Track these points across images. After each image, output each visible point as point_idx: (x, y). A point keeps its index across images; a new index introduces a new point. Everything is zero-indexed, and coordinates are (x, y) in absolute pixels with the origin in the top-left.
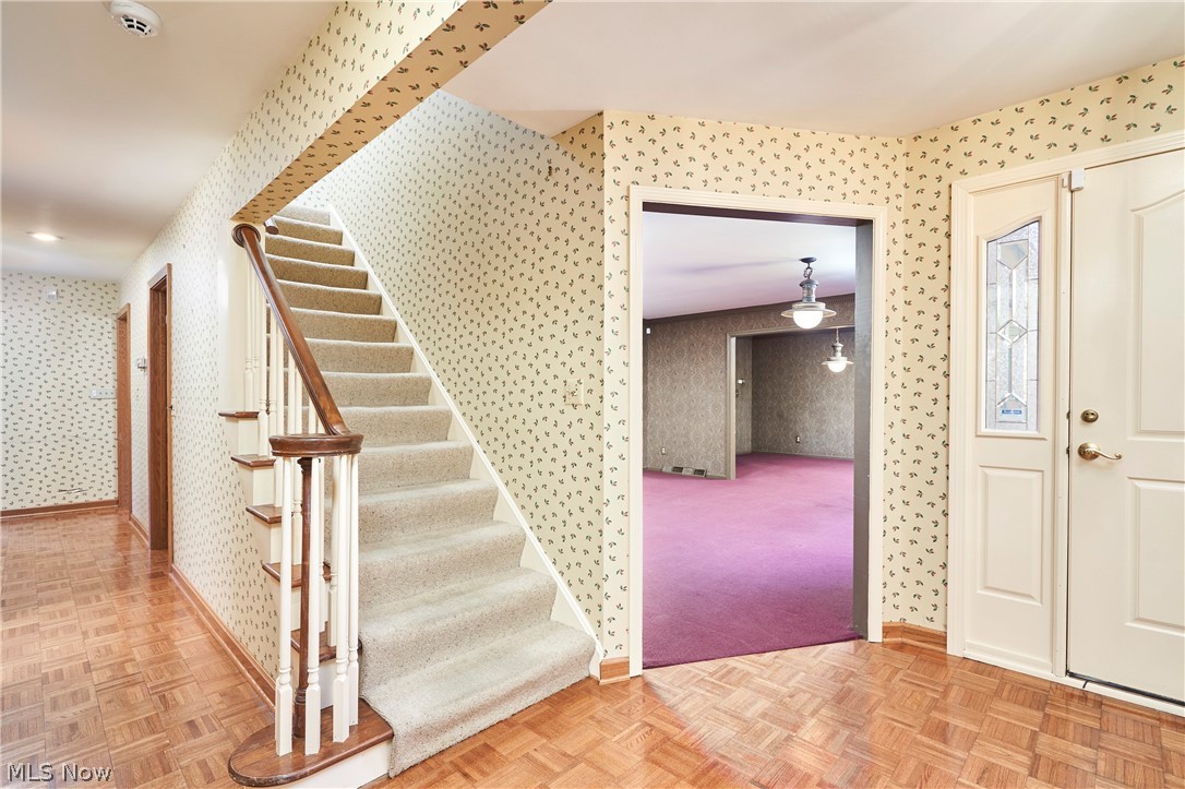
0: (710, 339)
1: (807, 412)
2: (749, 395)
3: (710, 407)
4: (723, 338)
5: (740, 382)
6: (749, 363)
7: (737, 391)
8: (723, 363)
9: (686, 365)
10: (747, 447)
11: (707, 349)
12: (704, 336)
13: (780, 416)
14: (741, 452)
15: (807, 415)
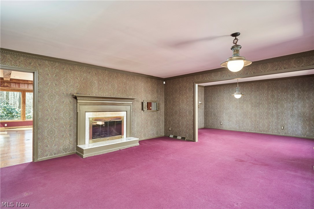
0: (188, 85)
1: (225, 114)
2: (203, 107)
3: (188, 112)
4: (193, 84)
5: (200, 102)
6: (203, 96)
7: (198, 106)
8: (193, 95)
9: (178, 96)
10: (203, 126)
11: (186, 89)
12: (185, 84)
13: (215, 115)
14: (200, 128)
15: (224, 114)
